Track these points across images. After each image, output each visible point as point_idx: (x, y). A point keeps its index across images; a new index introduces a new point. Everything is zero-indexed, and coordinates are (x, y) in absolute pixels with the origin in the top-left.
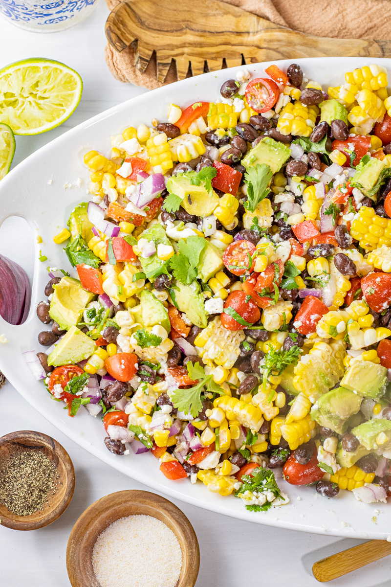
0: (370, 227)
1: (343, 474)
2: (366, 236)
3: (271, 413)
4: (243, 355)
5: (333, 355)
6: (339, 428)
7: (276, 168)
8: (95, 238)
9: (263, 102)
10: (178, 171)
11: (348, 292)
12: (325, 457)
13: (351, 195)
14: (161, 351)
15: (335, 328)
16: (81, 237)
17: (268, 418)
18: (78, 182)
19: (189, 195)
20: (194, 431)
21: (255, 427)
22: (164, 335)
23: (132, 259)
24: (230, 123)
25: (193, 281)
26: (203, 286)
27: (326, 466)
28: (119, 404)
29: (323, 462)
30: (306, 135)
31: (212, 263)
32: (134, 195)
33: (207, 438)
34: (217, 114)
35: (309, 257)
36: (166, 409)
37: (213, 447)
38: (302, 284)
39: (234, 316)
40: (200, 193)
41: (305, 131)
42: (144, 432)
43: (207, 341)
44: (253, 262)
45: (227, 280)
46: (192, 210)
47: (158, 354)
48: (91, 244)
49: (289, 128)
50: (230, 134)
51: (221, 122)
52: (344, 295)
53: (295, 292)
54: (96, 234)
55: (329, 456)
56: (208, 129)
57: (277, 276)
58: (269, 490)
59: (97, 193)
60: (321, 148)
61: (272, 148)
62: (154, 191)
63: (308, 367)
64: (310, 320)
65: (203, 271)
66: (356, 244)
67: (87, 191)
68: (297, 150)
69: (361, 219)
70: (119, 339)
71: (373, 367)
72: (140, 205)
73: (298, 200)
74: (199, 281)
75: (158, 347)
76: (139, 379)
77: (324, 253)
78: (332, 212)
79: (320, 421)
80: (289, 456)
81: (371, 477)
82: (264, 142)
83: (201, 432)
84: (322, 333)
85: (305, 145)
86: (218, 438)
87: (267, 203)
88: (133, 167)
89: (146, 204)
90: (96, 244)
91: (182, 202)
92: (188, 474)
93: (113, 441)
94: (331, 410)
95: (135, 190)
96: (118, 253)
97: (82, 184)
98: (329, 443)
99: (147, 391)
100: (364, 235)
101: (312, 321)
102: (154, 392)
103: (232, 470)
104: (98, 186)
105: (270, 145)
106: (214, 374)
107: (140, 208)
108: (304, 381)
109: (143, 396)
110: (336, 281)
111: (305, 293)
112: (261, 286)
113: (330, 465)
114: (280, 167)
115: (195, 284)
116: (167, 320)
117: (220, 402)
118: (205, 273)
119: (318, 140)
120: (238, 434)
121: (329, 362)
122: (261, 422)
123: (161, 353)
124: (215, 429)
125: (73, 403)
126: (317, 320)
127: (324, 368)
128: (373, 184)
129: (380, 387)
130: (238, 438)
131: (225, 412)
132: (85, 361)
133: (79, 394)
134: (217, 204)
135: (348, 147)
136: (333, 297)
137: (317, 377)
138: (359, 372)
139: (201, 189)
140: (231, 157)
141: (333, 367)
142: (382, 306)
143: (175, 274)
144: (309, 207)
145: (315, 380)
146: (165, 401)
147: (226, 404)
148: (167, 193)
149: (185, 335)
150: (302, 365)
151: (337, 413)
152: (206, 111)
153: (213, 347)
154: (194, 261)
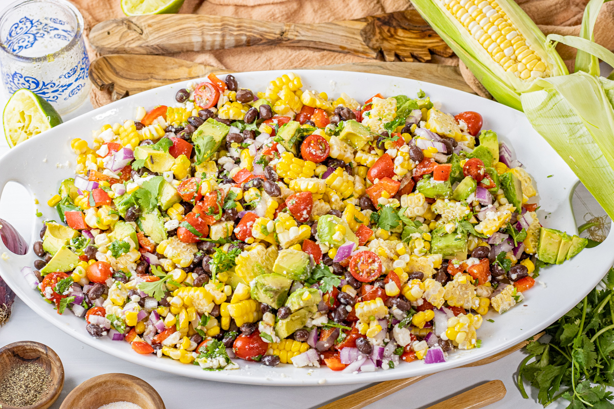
0: (291, 166)
1: (282, 348)
2: (288, 173)
3: (220, 297)
4: (196, 260)
5: (267, 254)
6: (274, 301)
7: (218, 138)
8: (80, 197)
9: (208, 99)
10: (144, 144)
11: (276, 210)
12: (265, 327)
13: (277, 150)
14: (131, 257)
15: (265, 228)
16: (69, 196)
17: (218, 303)
18: (67, 164)
19: (151, 157)
20: (158, 316)
21: (207, 308)
22: (133, 245)
23: (108, 201)
24: (183, 117)
25: (154, 207)
26: (164, 213)
27: (266, 335)
28: (97, 302)
29: (264, 331)
30: (241, 118)
31: (169, 194)
32: (109, 162)
33: (170, 320)
34: (173, 112)
35: (245, 189)
36: (135, 298)
37: (174, 329)
38: (239, 208)
39: (188, 226)
40: (160, 156)
41: (240, 115)
42: (118, 319)
43: (166, 247)
44: (199, 188)
45: (181, 209)
46: (153, 168)
47: (128, 261)
48: (76, 200)
49: (227, 114)
50: (184, 125)
51: (176, 117)
52: (274, 211)
53: (235, 212)
54: (81, 194)
55: (268, 327)
56: (167, 124)
57: (220, 198)
58: (221, 356)
59: (82, 172)
60: (253, 127)
61: (215, 126)
62: (125, 158)
63: (247, 259)
64: (246, 226)
65: (162, 200)
66: (281, 179)
67: (75, 172)
68: (234, 130)
69: (283, 161)
70: (98, 255)
71: (298, 253)
72: (115, 168)
73: (237, 161)
74: (160, 208)
75: (128, 253)
76: (114, 280)
77: (256, 183)
78: (262, 162)
79: (258, 298)
80: (237, 335)
81: (305, 346)
82: (208, 122)
83: (164, 318)
84: (256, 234)
85: (240, 125)
86: (178, 321)
87: (213, 164)
88: (109, 148)
89: (119, 169)
90: (81, 200)
91: (146, 163)
92: (155, 351)
93: (93, 325)
94: (266, 283)
95: (110, 160)
96: (97, 198)
97: (71, 165)
98: (268, 317)
99: (120, 286)
100: (287, 172)
101: (248, 227)
102: (125, 289)
103: (190, 346)
104: (83, 165)
105: (213, 124)
106: (173, 274)
107: (115, 171)
108: (244, 269)
109: (116, 290)
110: (266, 202)
111: (242, 214)
112: (208, 205)
113: (269, 334)
114: (221, 138)
115: (156, 210)
116: (134, 233)
117: (178, 292)
118: (164, 201)
119: (251, 122)
120: (194, 317)
121: (264, 258)
122: (212, 305)
123: (131, 260)
124: (175, 315)
125: (61, 303)
126: (251, 226)
127: (260, 261)
128: (291, 136)
129: (304, 266)
130: (194, 319)
131: (183, 299)
132: (70, 273)
133: (66, 293)
134: (173, 163)
135: (273, 122)
136: (265, 212)
137: (255, 268)
138: (286, 255)
139: (161, 152)
140: (184, 135)
141: (268, 262)
142: (303, 214)
143: (140, 201)
144: (244, 164)
145: (253, 270)
146: (134, 293)
147: (183, 292)
148: (134, 160)
149: (149, 248)
150: (242, 257)
151: (270, 285)
152: (165, 112)
153: (171, 250)
154: (155, 193)
